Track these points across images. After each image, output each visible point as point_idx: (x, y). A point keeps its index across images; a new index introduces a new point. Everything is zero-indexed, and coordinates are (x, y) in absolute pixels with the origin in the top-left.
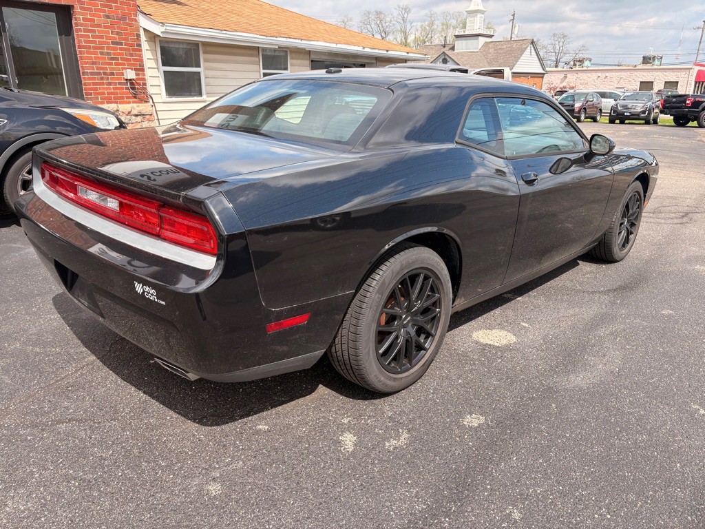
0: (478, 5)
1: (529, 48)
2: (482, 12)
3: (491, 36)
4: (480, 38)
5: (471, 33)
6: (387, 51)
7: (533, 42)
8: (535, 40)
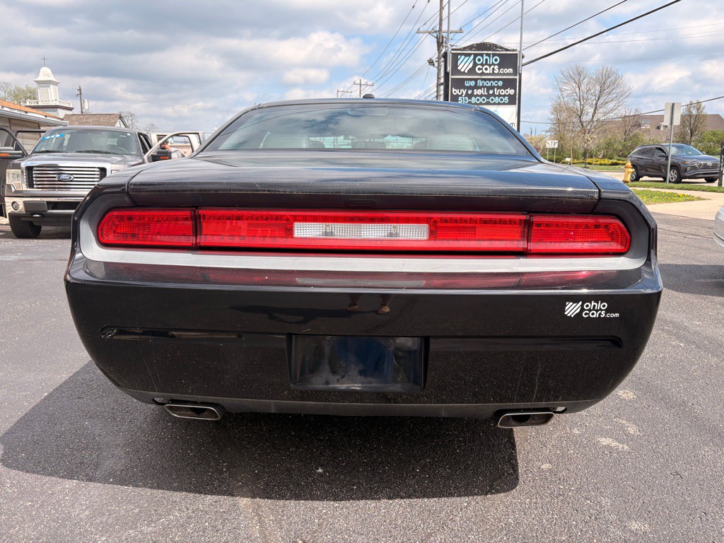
0: (48, 76)
1: (118, 123)
2: (56, 84)
3: (71, 109)
4: (59, 110)
5: (46, 104)
6: (26, 112)
7: (121, 118)
8: (122, 116)
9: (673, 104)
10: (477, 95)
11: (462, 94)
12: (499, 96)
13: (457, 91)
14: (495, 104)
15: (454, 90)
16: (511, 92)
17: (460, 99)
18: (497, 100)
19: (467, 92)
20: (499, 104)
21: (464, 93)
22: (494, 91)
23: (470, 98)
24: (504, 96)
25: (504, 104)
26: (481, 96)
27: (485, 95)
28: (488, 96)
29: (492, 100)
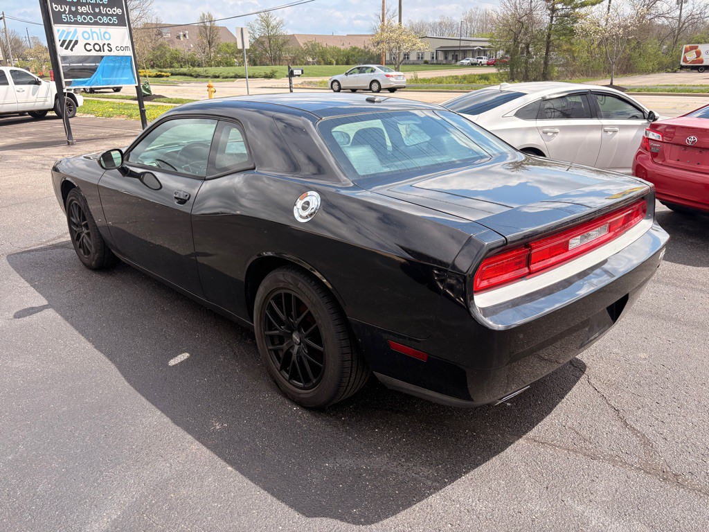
9: (242, 29)
10: (82, 14)
11: (65, 10)
12: (107, 15)
13: (59, 7)
14: (103, 24)
15: (54, 6)
16: (119, 11)
17: (63, 16)
18: (105, 19)
19: (70, 9)
20: (108, 24)
21: (67, 9)
22: (100, 10)
23: (75, 16)
24: (112, 15)
25: (113, 25)
26: (87, 14)
27: (91, 14)
28: (95, 15)
29: (100, 19)
